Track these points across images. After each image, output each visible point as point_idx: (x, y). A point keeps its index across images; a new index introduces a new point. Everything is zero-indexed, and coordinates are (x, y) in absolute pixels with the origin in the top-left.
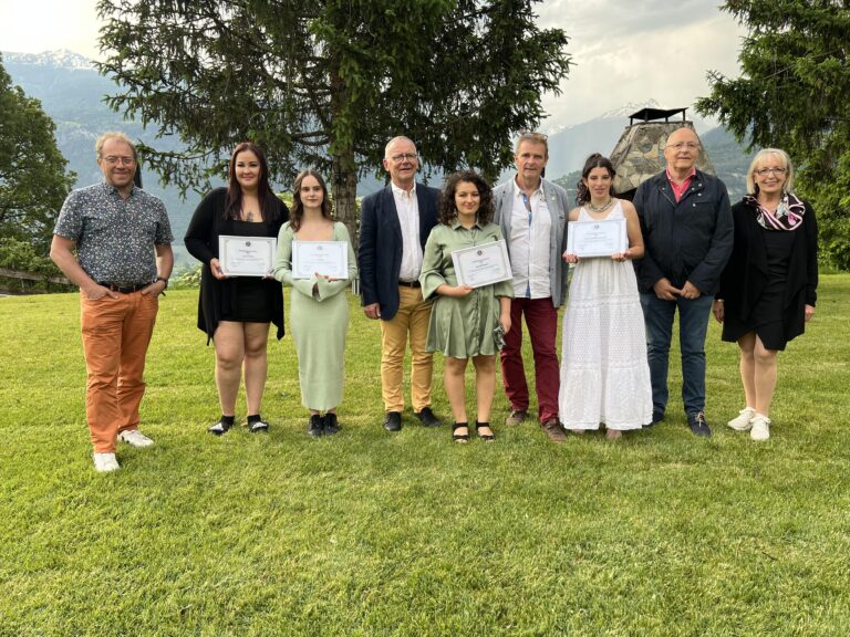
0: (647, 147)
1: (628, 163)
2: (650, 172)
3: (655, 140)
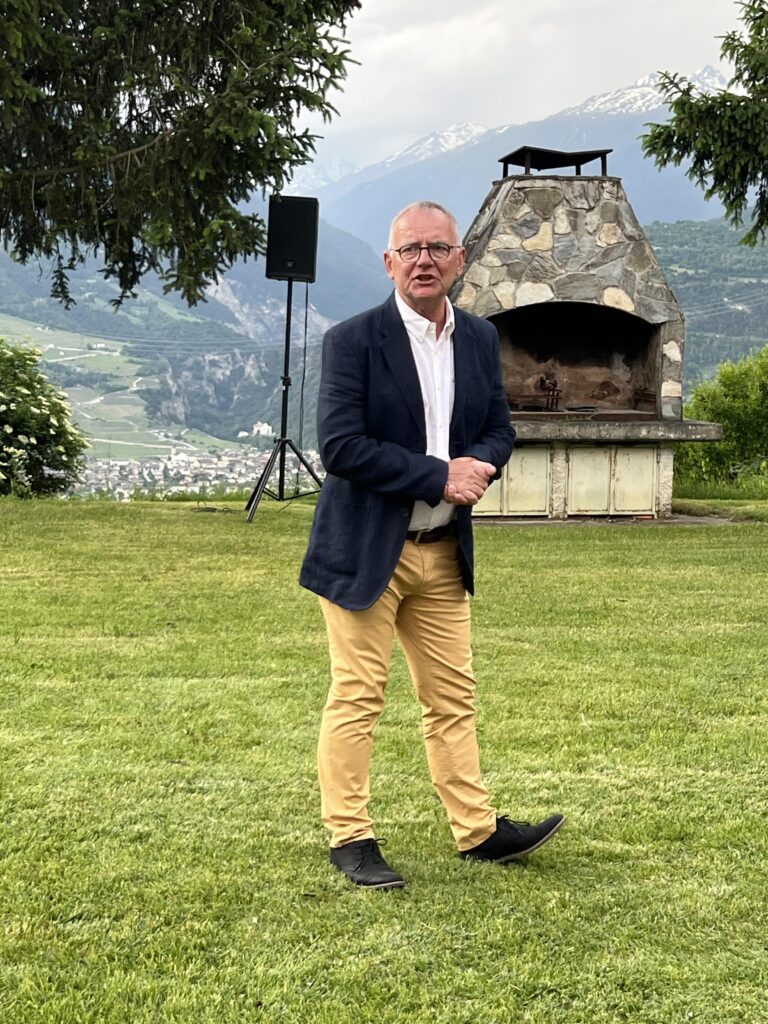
0: (529, 227)
1: (490, 259)
2: (536, 279)
3: (546, 213)
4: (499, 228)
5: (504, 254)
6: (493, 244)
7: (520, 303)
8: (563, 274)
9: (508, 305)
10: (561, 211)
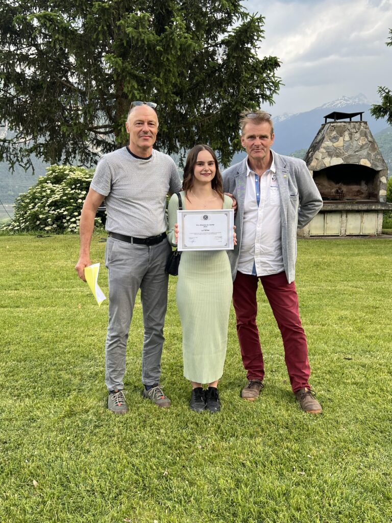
0: (335, 139)
1: (322, 150)
2: (337, 156)
3: (341, 134)
4: (325, 139)
5: (327, 148)
6: (323, 145)
7: (332, 165)
8: (347, 154)
9: (328, 165)
10: (346, 133)
